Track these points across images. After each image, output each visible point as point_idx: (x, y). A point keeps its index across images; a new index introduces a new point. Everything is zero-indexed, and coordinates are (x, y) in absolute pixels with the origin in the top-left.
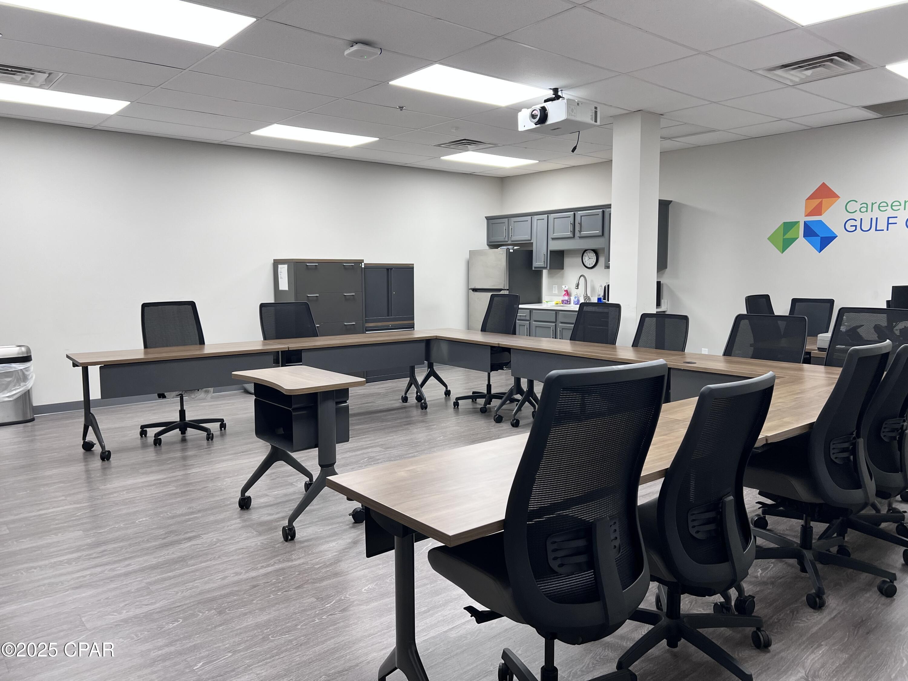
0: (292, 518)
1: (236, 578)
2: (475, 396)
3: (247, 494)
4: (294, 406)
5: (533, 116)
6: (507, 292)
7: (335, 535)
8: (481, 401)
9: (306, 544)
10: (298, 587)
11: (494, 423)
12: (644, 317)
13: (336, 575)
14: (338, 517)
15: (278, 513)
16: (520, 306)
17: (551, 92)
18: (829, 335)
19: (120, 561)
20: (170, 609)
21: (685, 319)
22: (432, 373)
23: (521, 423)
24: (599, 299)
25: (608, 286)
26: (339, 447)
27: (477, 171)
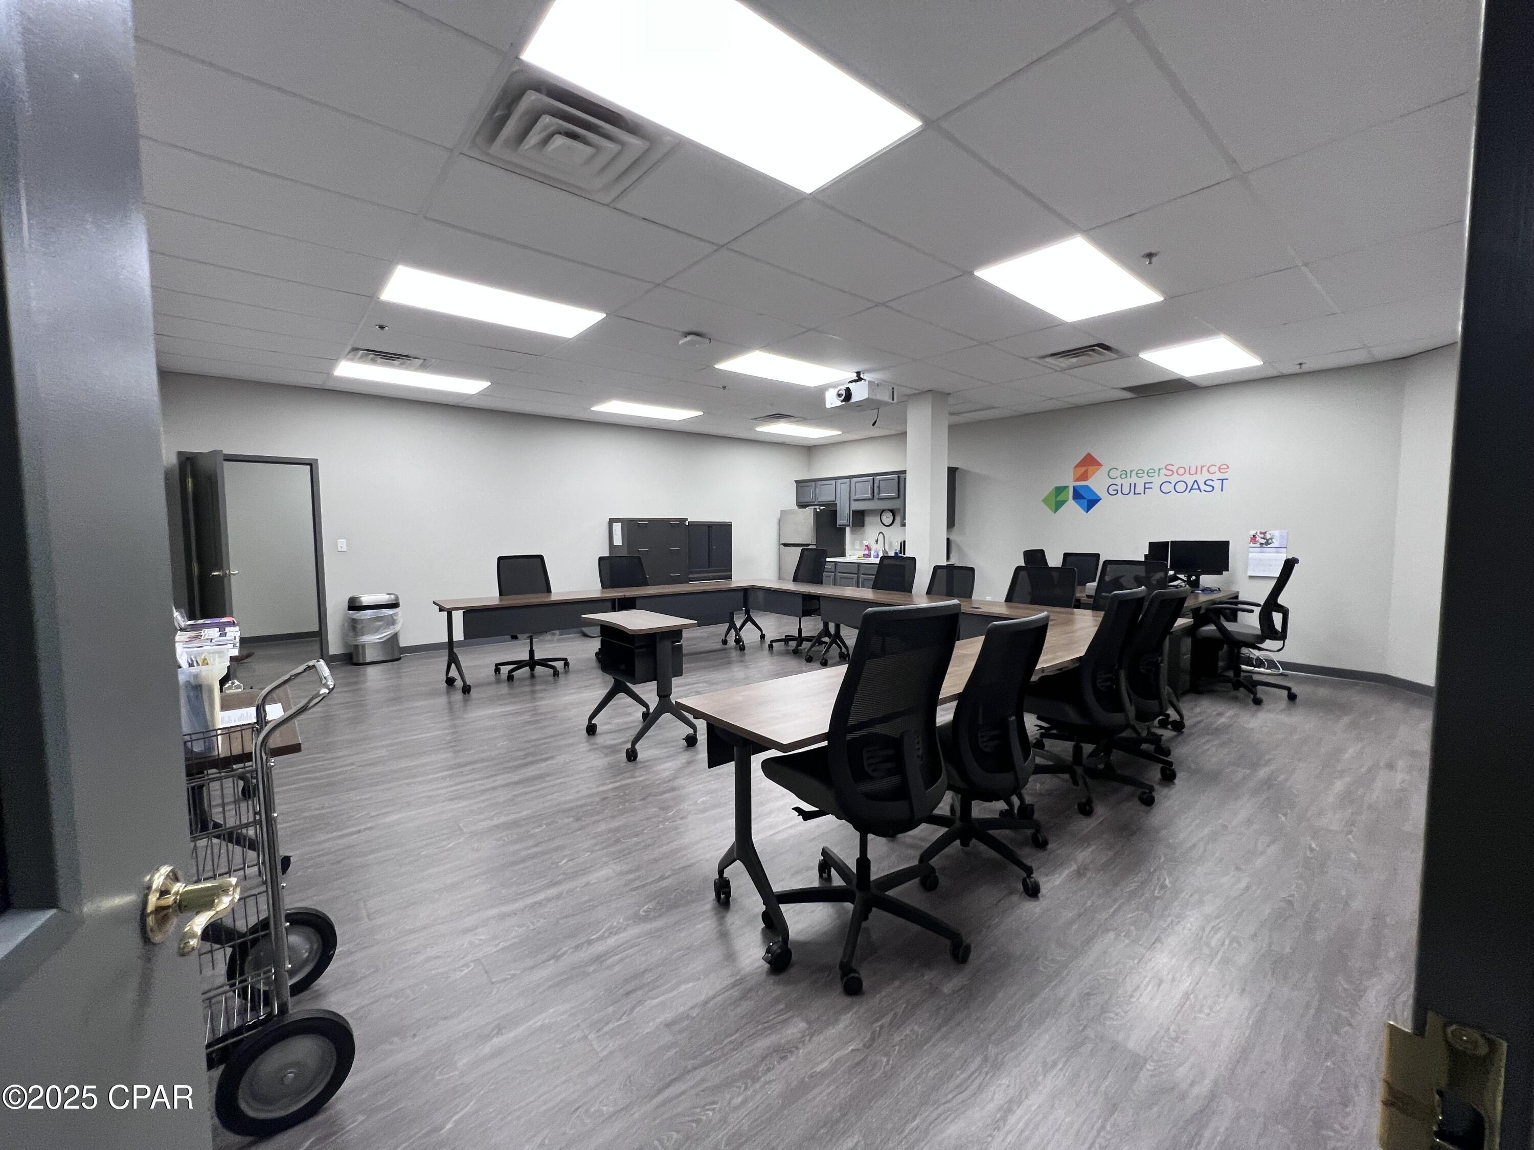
0: (634, 742)
1: (588, 792)
2: (787, 639)
3: (593, 722)
4: (637, 644)
5: (839, 395)
6: (814, 547)
7: (670, 757)
8: (793, 644)
9: (646, 764)
10: (643, 799)
11: (805, 662)
12: (936, 568)
13: (674, 789)
14: (672, 741)
15: (621, 738)
16: (828, 559)
17: (855, 374)
18: (1095, 584)
19: (488, 777)
20: (534, 817)
21: (972, 570)
22: (749, 619)
23: (829, 662)
24: (896, 553)
25: (904, 542)
26: (675, 681)
27: (787, 441)
